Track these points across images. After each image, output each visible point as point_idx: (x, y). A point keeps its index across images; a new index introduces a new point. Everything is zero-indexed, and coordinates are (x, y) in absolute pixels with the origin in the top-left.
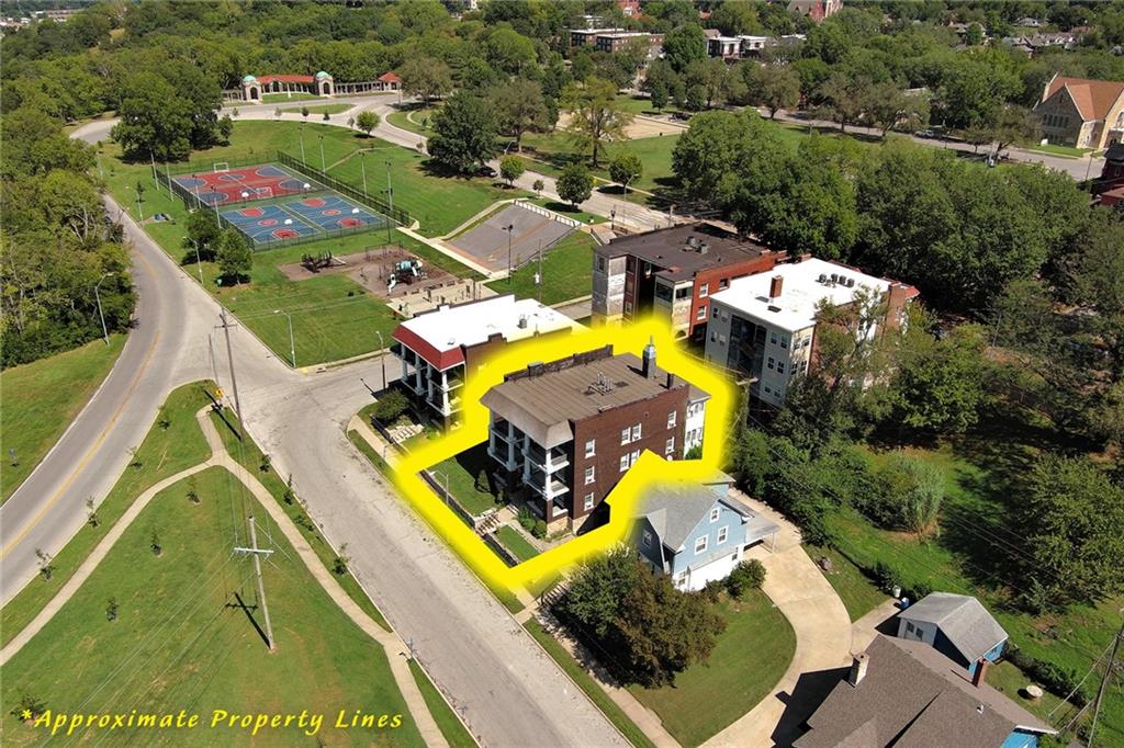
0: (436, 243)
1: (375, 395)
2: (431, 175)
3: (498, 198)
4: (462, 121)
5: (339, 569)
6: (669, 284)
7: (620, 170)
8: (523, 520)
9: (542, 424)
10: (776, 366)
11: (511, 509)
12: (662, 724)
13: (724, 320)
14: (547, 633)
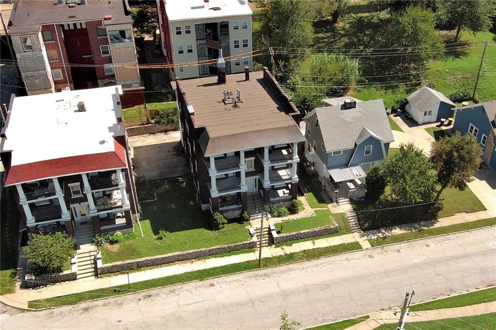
8: (276, 214)
9: (288, 127)
10: (241, 44)
11: (255, 217)
12: (467, 213)
13: (188, 32)
14: (385, 238)
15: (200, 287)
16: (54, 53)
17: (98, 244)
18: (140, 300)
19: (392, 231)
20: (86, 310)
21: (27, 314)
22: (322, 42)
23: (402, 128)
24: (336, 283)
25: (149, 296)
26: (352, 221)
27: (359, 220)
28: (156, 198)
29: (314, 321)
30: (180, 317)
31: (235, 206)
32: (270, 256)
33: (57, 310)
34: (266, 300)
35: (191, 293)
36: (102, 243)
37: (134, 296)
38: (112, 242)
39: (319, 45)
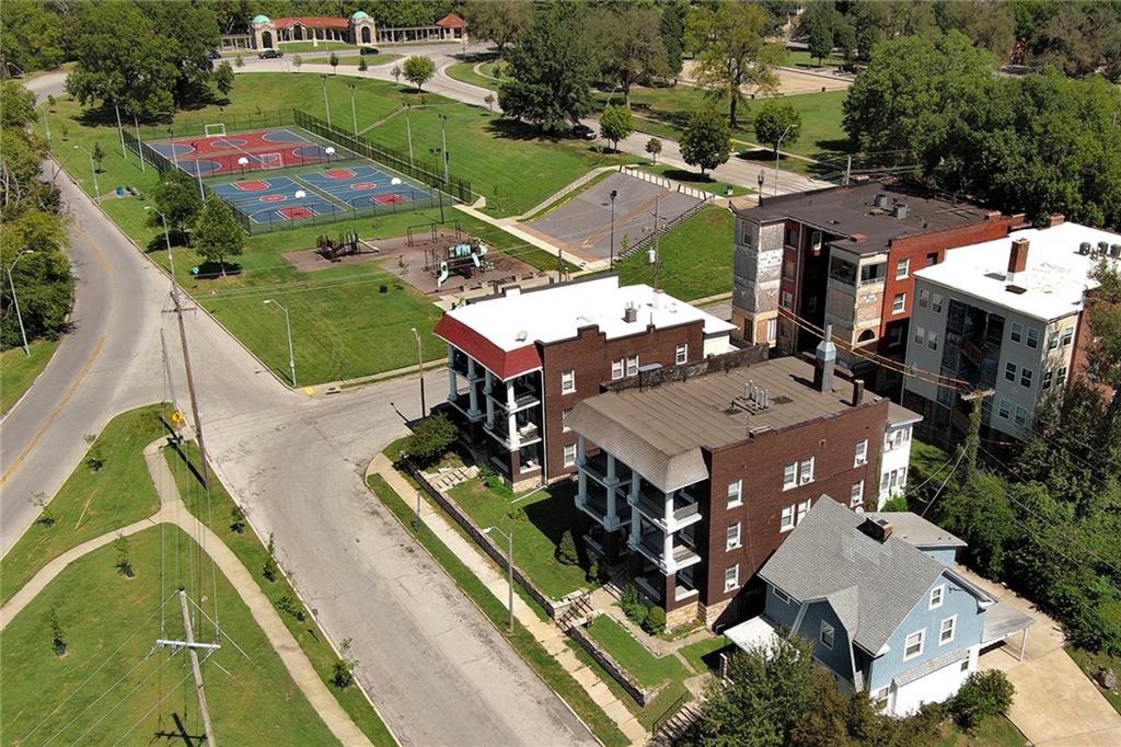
0: (508, 225)
1: (410, 425)
2: (503, 136)
3: (596, 164)
4: (547, 59)
5: (339, 680)
6: (850, 258)
7: (770, 125)
8: (628, 606)
9: (659, 452)
10: (1019, 375)
11: (610, 590)
13: (937, 309)
17: (480, 475)
18: (402, 545)
20: (375, 513)
21: (359, 479)
26: (682, 719)
27: (689, 728)
30: (374, 585)
32: (539, 639)
33: (369, 495)
36: (483, 476)
37: (408, 539)
38: (487, 484)
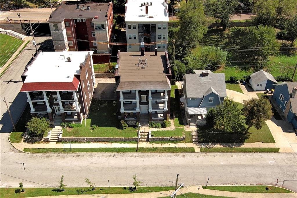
5: (131, 190)
8: (154, 126)
9: (162, 81)
10: (162, 37)
11: (143, 126)
12: (263, 143)
13: (135, 28)
14: (210, 148)
15: (104, 156)
16: (70, 32)
17: (63, 127)
18: (74, 157)
19: (215, 146)
20: (48, 157)
21: (22, 154)
22: (214, 40)
23: (243, 91)
24: (173, 167)
25: (79, 156)
26: (195, 137)
27: (198, 137)
28: (99, 109)
29: (154, 183)
30: (89, 169)
31: (133, 119)
32: (145, 147)
33: (35, 154)
34: (134, 169)
35: (99, 158)
36: (65, 127)
37: (72, 154)
38: (70, 127)
39: (211, 42)
